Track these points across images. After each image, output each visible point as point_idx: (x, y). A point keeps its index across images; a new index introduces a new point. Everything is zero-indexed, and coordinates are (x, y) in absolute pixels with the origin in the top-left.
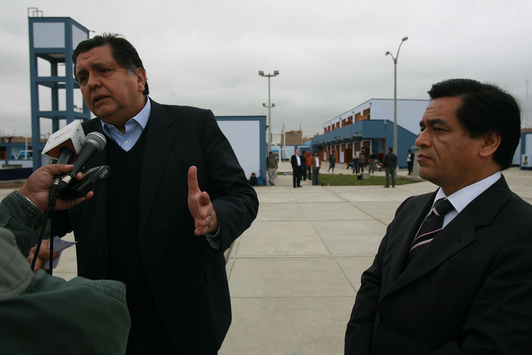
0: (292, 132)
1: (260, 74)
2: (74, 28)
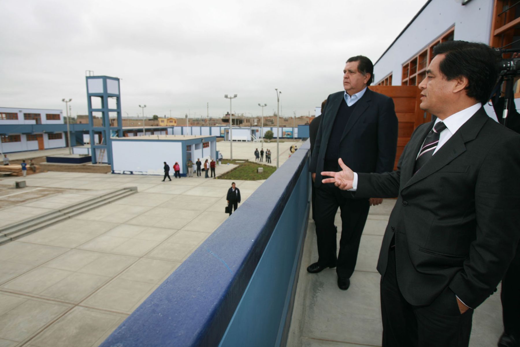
0: (302, 117)
1: (225, 97)
2: (108, 81)
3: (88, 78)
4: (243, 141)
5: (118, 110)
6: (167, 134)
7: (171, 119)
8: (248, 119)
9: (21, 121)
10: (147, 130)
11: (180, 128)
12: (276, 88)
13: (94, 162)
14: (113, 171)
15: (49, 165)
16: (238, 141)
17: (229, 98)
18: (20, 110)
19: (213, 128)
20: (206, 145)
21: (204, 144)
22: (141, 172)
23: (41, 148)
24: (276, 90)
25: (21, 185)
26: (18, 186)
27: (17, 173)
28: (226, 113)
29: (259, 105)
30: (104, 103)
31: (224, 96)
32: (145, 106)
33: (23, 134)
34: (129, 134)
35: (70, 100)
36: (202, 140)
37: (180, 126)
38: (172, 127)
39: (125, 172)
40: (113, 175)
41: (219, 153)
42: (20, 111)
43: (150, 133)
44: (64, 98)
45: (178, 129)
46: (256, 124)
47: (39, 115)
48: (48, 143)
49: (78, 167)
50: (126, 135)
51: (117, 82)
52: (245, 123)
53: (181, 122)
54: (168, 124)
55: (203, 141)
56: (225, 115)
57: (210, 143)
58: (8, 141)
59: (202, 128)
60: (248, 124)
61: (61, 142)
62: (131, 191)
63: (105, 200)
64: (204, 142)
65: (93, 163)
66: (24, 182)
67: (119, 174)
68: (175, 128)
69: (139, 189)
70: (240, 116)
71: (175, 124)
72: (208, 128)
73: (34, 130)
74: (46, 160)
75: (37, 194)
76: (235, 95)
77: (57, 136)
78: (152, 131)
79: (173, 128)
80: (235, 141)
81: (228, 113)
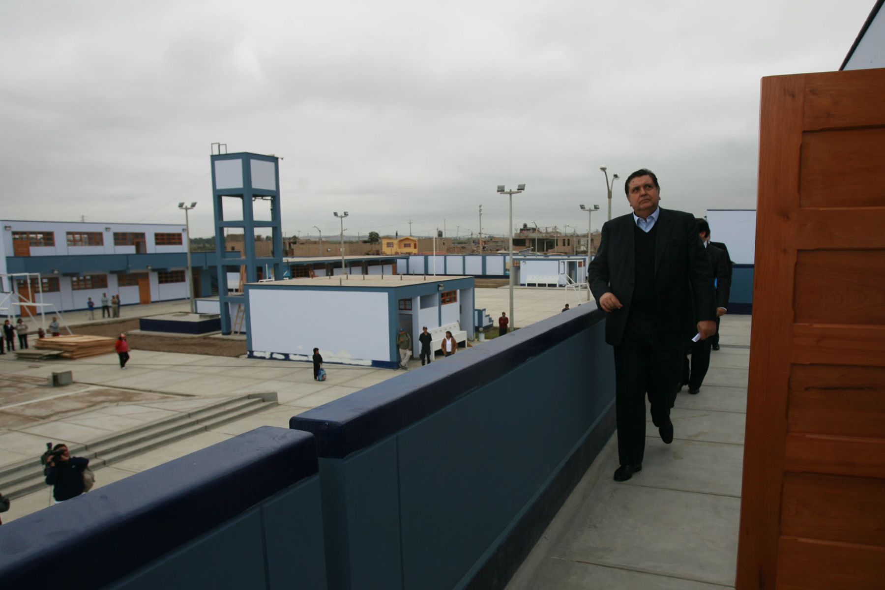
1: (499, 191)
2: (254, 163)
3: (214, 158)
4: (550, 285)
5: (275, 223)
6: (395, 272)
7: (407, 239)
8: (566, 239)
9: (109, 247)
10: (352, 264)
11: (421, 259)
12: (603, 166)
13: (225, 332)
14: (252, 352)
15: (143, 336)
16: (540, 285)
17: (507, 193)
18: (108, 226)
19: (489, 259)
20: (447, 297)
21: (443, 295)
22: (306, 356)
23: (145, 300)
24: (603, 169)
25: (63, 380)
26: (57, 381)
27: (72, 352)
28: (522, 227)
29: (582, 207)
30: (248, 210)
31: (496, 189)
32: (346, 214)
33: (112, 272)
34: (317, 272)
35: (193, 205)
36: (439, 286)
37: (422, 255)
38: (407, 257)
39: (275, 356)
40: (251, 361)
41: (485, 314)
42: (107, 229)
43: (359, 269)
44: (182, 201)
45: (417, 262)
46: (583, 248)
47: (142, 235)
48: (158, 290)
49: (193, 341)
50: (311, 273)
51: (272, 164)
52: (560, 248)
53: (424, 246)
54: (399, 251)
55: (440, 289)
56: (519, 231)
57: (458, 291)
58: (90, 286)
59: (468, 258)
60: (567, 248)
61: (184, 289)
62: (264, 401)
63: (198, 422)
64: (443, 292)
65: (224, 334)
66: (70, 373)
67: (263, 358)
68: (412, 259)
69: (281, 399)
70: (550, 233)
71: (415, 251)
72: (479, 259)
73: (130, 266)
74: (138, 325)
75: (82, 402)
76: (519, 186)
77: (177, 277)
78: (365, 266)
79: (407, 259)
80: (534, 285)
81: (525, 226)
